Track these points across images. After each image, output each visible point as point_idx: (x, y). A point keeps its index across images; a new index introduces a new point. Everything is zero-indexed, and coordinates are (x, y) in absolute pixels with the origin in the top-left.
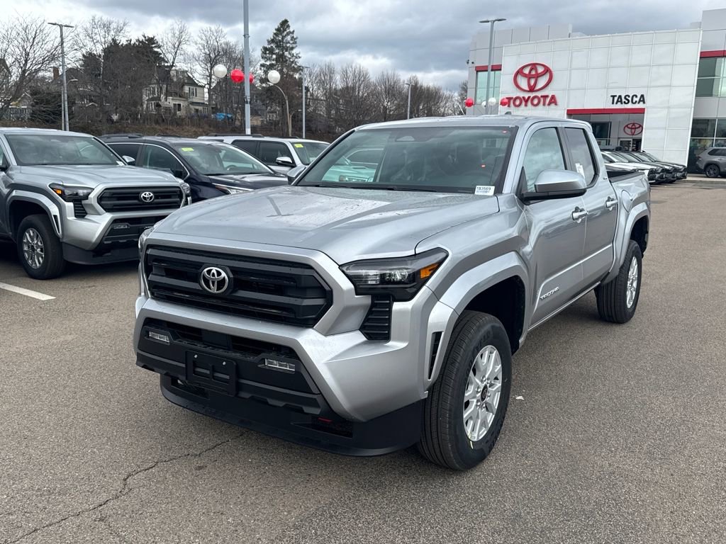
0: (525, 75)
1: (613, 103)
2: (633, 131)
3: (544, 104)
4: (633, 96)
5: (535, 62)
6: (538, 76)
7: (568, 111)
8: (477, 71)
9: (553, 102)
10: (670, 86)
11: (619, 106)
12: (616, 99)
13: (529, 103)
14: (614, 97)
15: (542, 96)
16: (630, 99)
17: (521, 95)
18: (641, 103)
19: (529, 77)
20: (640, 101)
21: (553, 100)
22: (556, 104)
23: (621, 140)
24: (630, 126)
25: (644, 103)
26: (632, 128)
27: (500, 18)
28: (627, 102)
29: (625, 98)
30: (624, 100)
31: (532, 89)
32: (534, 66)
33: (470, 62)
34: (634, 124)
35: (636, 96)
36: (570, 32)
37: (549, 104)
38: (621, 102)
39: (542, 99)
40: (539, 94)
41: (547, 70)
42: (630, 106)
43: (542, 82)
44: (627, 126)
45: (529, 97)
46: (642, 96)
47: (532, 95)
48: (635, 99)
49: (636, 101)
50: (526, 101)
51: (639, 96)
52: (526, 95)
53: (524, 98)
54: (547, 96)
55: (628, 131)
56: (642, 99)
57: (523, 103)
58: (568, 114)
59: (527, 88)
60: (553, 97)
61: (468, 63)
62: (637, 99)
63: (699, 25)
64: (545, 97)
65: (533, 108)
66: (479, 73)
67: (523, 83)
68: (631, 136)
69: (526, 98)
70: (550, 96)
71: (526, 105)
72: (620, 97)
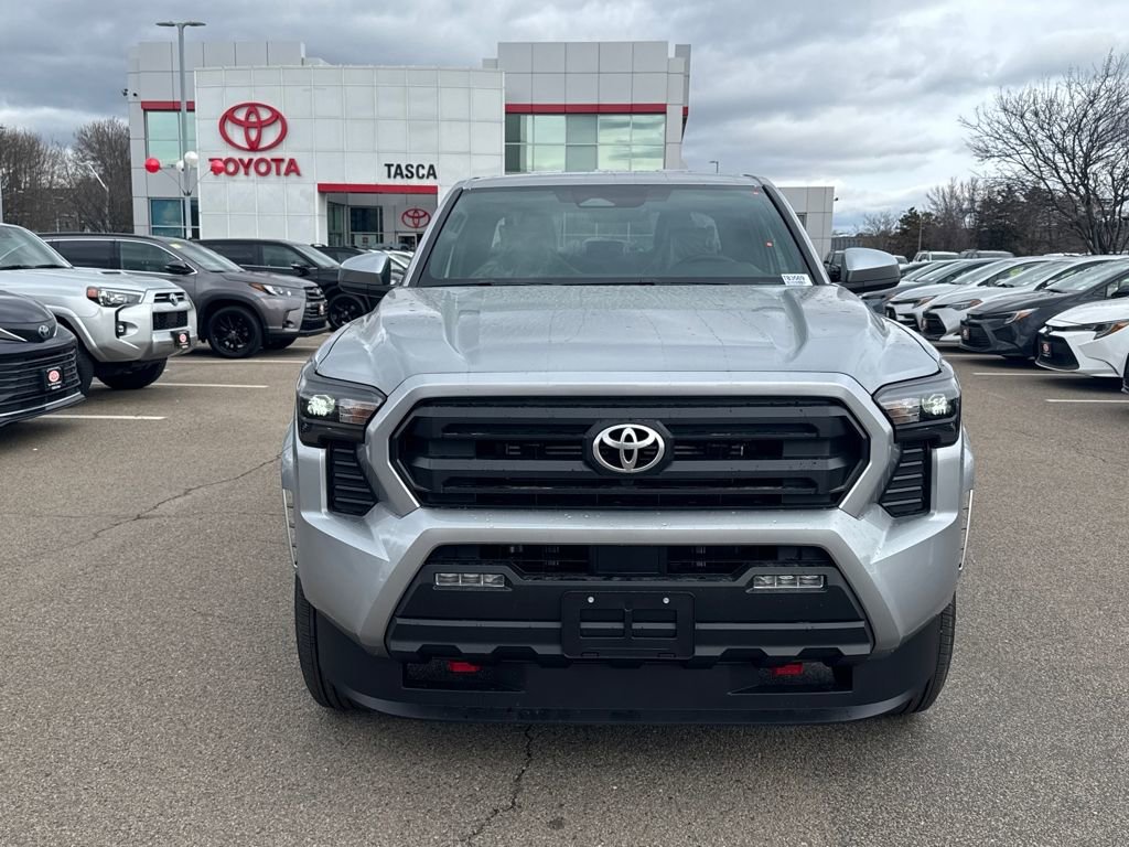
0: (238, 122)
1: (389, 176)
2: (416, 221)
3: (278, 173)
4: (418, 168)
5: (253, 102)
6: (261, 125)
7: (319, 185)
8: (145, 110)
9: (293, 171)
10: (470, 153)
11: (399, 181)
12: (393, 170)
13: (252, 169)
14: (389, 166)
15: (272, 160)
16: (414, 171)
17: (237, 155)
18: (431, 178)
19: (246, 126)
20: (429, 174)
21: (293, 167)
22: (299, 174)
23: (400, 235)
24: (411, 213)
25: (435, 177)
26: (413, 217)
27: (193, 21)
28: (409, 175)
29: (407, 168)
30: (405, 172)
31: (254, 147)
32: (253, 108)
33: (130, 94)
34: (416, 211)
35: (423, 167)
36: (303, 56)
37: (287, 174)
38: (401, 174)
39: (274, 166)
40: (268, 156)
41: (277, 116)
42: (415, 182)
43: (270, 135)
44: (406, 213)
45: (251, 160)
46: (431, 167)
47: (256, 156)
48: (421, 172)
49: (423, 175)
50: (247, 167)
51: (427, 167)
52: (246, 157)
53: (241, 160)
54: (282, 160)
55: (409, 221)
56: (432, 172)
57: (242, 170)
58: (320, 191)
59: (246, 146)
60: (292, 162)
61: (125, 94)
62: (425, 172)
63: (495, 63)
64: (278, 161)
65: (260, 178)
66: (149, 113)
67: (238, 135)
68: (414, 230)
69: (246, 161)
70: (287, 160)
71: (247, 173)
72: (399, 166)
